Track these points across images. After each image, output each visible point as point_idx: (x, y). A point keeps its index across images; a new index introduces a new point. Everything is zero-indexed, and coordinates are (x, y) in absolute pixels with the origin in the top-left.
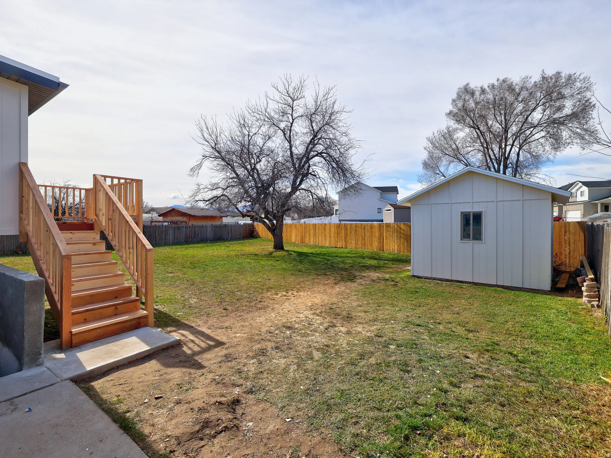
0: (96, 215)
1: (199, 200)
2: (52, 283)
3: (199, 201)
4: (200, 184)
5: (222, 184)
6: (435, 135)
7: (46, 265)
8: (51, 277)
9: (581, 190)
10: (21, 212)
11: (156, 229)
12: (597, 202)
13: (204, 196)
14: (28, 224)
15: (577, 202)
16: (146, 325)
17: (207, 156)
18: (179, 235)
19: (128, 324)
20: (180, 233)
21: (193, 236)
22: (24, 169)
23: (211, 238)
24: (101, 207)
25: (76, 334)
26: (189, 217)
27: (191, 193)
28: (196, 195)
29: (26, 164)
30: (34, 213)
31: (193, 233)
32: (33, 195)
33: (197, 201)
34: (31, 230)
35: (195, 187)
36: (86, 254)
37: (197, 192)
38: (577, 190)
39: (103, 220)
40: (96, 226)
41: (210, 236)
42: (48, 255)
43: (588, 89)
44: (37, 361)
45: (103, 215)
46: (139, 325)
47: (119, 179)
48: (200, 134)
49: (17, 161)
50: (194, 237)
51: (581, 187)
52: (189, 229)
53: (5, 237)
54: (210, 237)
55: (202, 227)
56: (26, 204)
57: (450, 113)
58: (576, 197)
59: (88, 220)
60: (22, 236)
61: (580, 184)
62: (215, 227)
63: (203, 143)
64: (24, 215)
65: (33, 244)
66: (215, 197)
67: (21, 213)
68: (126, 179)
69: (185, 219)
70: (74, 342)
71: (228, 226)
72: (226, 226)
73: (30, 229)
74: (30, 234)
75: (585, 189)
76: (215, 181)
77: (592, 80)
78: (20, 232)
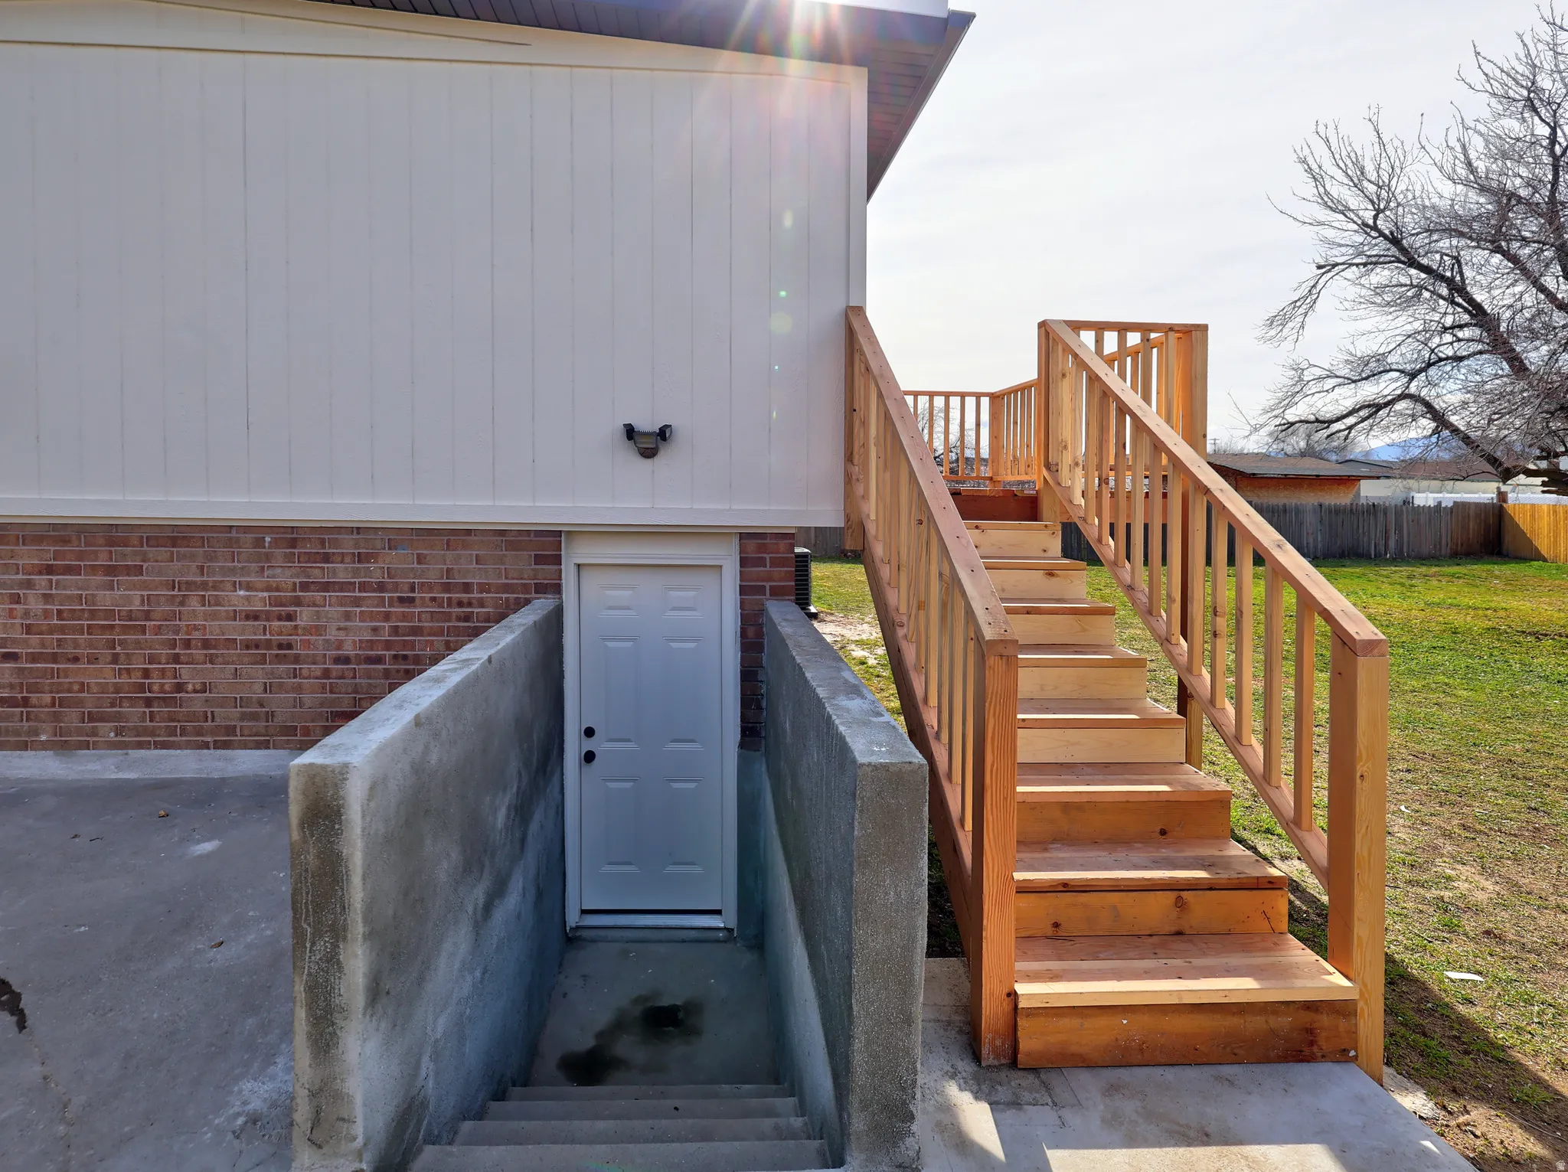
0: (1048, 466)
1: (1301, 421)
2: (936, 728)
3: (1297, 425)
4: (1304, 365)
5: (1406, 355)
7: (915, 644)
8: (933, 701)
10: (849, 458)
13: (1320, 404)
14: (865, 497)
16: (1344, 1055)
17: (1337, 264)
19: (1256, 1024)
22: (856, 325)
23: (1316, 548)
24: (1066, 434)
25: (1033, 1012)
27: (1267, 399)
28: (1287, 406)
29: (860, 311)
30: (882, 459)
32: (880, 395)
33: (1292, 424)
34: (873, 517)
35: (1283, 378)
36: (1029, 611)
37: (1294, 395)
39: (1077, 484)
40: (1046, 506)
41: (1311, 541)
42: (922, 612)
44: (895, 1145)
45: (1077, 464)
46: (1312, 1043)
47: (1123, 328)
48: (1309, 189)
49: (839, 305)
53: (813, 531)
54: (1311, 545)
55: (1285, 511)
56: (862, 430)
59: (996, 483)
60: (850, 530)
62: (1330, 512)
63: (1322, 219)
64: (857, 468)
65: (877, 561)
66: (1369, 406)
67: (848, 461)
68: (1145, 328)
70: (1025, 1044)
71: (1385, 510)
72: (1373, 509)
73: (871, 509)
74: (871, 529)
76: (1367, 347)
78: (848, 518)
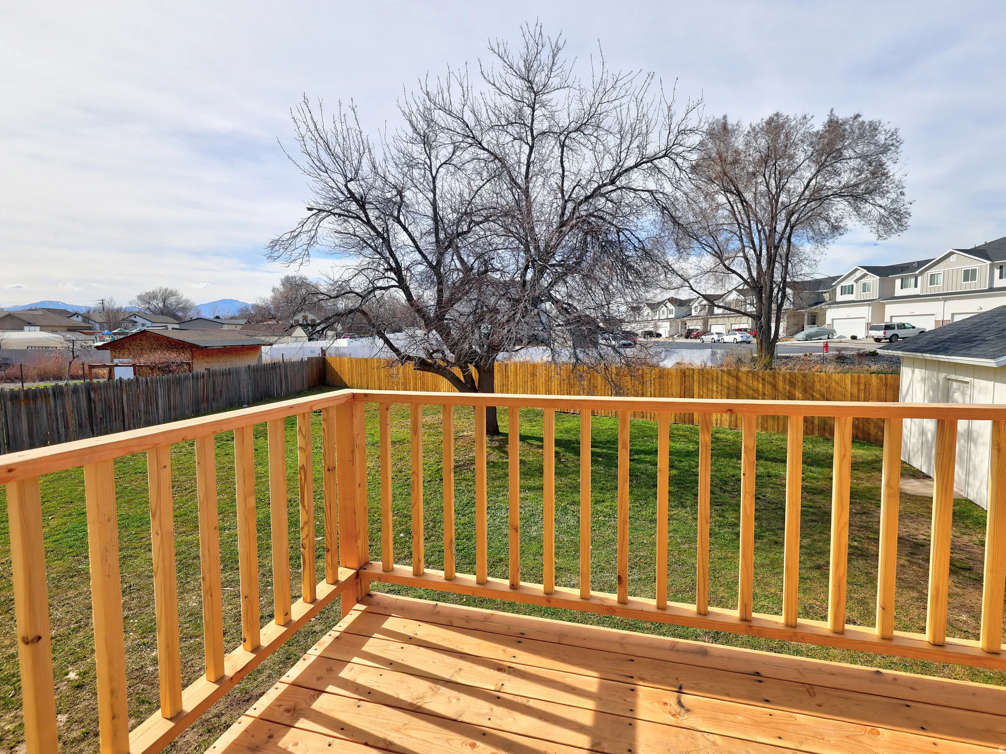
11: (122, 390)
18: (178, 397)
20: (181, 393)
21: (211, 396)
26: (191, 351)
31: (210, 390)
41: (245, 391)
50: (213, 399)
52: (201, 382)
55: (229, 373)
62: (254, 371)
69: (184, 357)
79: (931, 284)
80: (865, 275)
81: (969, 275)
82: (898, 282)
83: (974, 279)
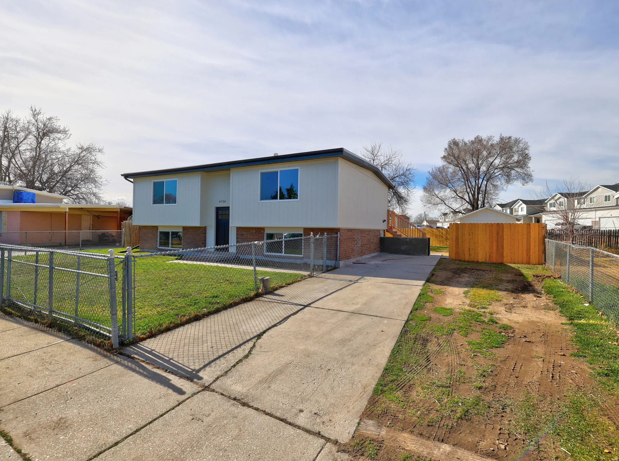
6: (433, 170)
9: (522, 206)
12: (532, 216)
15: (518, 215)
38: (519, 206)
43: (526, 149)
51: (521, 204)
57: (444, 157)
58: (518, 212)
61: (521, 202)
75: (524, 206)
77: (529, 144)
79: (590, 203)
80: (560, 198)
81: (607, 198)
82: (576, 201)
83: (609, 200)
